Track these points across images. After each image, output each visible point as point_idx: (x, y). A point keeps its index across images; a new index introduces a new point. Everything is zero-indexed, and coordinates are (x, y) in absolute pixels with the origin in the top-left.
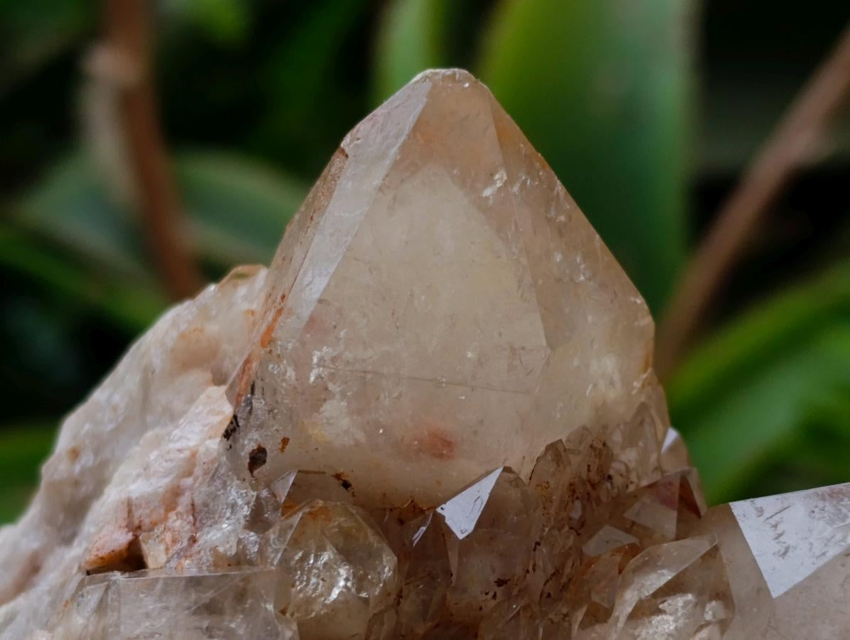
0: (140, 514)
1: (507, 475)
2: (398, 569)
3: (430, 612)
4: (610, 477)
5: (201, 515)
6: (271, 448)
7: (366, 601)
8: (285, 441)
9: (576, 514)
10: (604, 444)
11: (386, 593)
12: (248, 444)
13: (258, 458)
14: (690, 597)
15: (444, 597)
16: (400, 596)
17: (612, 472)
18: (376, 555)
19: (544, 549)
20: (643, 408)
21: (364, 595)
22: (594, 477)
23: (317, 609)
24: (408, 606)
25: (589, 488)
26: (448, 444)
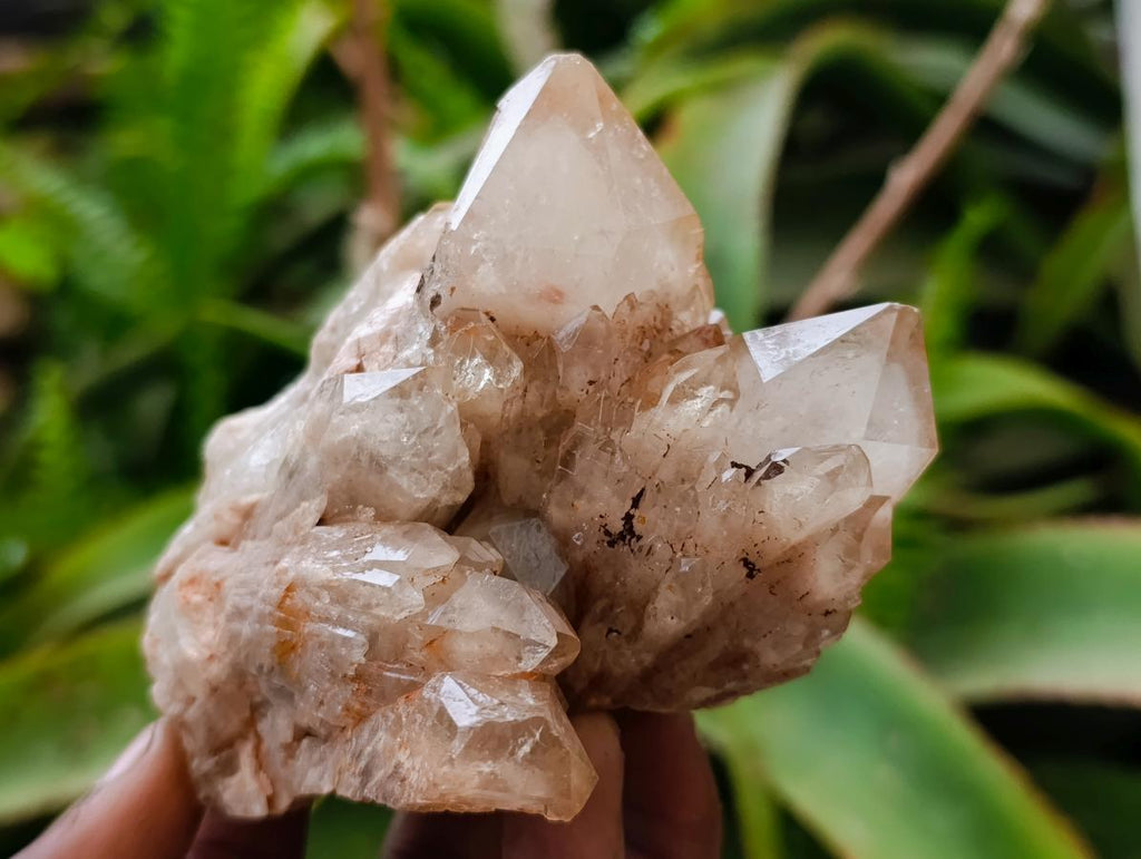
0: (365, 346)
1: (595, 312)
2: (525, 371)
3: (545, 401)
4: (671, 330)
5: (400, 342)
6: (444, 294)
7: (502, 390)
8: (453, 289)
9: (646, 346)
10: (667, 306)
11: (515, 387)
12: (429, 294)
13: (435, 302)
14: (711, 387)
15: (555, 393)
16: (525, 391)
17: (673, 327)
18: (509, 361)
19: (621, 364)
20: (696, 287)
21: (501, 386)
22: (659, 326)
23: (471, 395)
24: (532, 397)
25: (655, 332)
26: (560, 294)
